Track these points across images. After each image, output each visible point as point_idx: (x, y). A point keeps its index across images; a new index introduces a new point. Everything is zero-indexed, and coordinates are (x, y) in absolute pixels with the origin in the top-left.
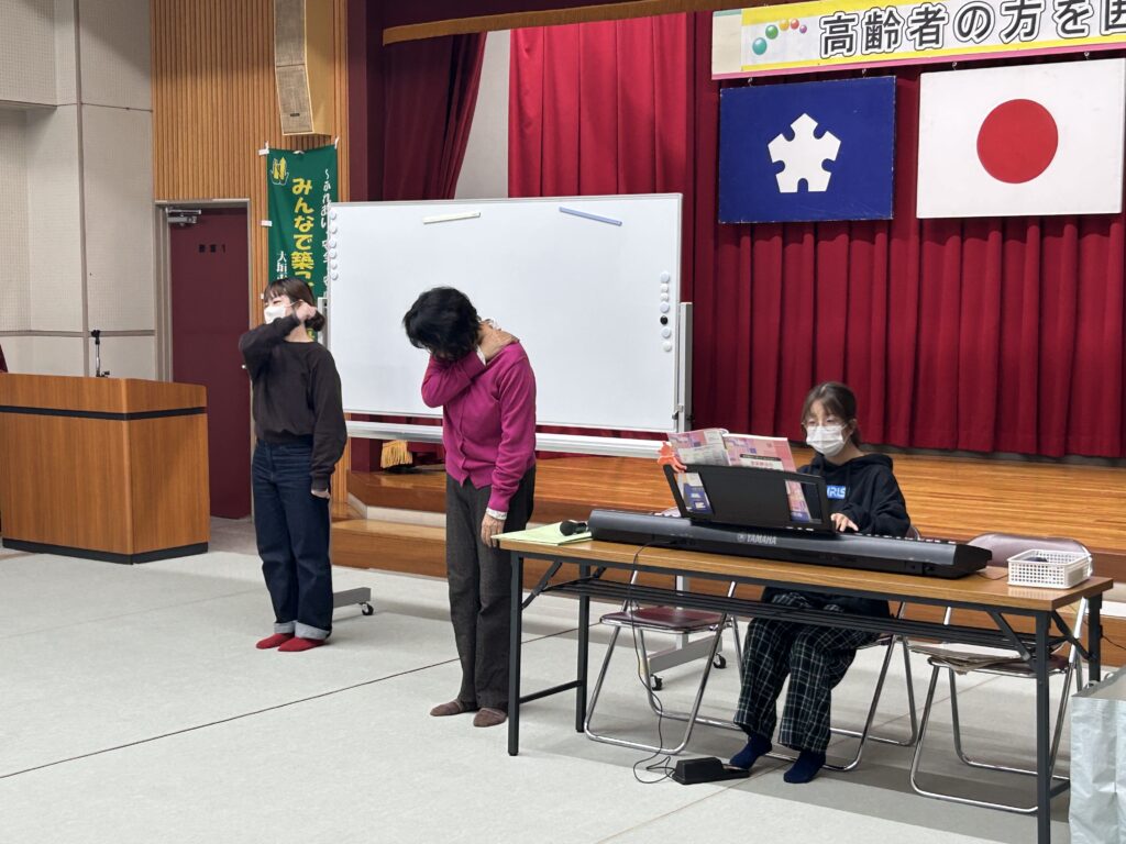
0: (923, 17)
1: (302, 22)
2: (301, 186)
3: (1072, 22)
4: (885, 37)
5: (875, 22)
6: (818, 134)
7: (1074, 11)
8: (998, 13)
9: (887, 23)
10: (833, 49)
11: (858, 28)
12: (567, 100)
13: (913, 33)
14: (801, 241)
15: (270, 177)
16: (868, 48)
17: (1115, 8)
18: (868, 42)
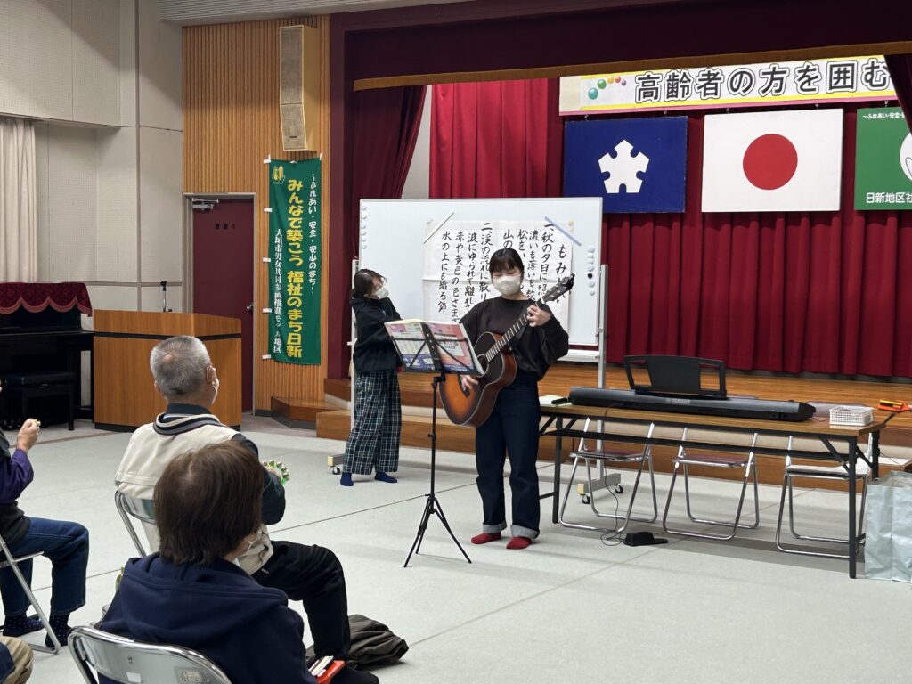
0: (706, 77)
1: (299, 74)
2: (294, 185)
3: (807, 84)
4: (680, 90)
5: (674, 80)
6: (634, 154)
7: (808, 76)
8: (757, 77)
9: (682, 81)
10: (644, 97)
11: (662, 83)
12: (469, 128)
13: (699, 88)
14: (620, 226)
15: (271, 179)
16: (668, 97)
17: (836, 75)
18: (668, 93)
